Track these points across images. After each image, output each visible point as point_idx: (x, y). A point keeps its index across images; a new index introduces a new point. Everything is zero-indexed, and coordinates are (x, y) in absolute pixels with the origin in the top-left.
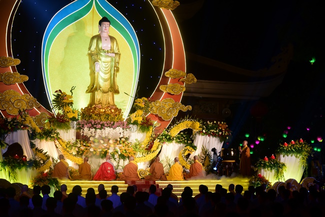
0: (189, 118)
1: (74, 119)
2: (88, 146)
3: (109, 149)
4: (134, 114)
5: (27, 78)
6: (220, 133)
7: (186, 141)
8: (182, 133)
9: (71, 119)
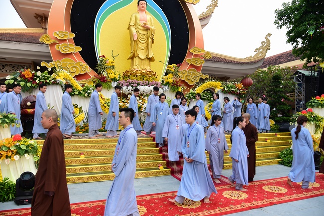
0: (211, 79)
1: (114, 80)
2: (126, 102)
3: (143, 104)
4: (167, 77)
5: (80, 49)
6: (238, 91)
7: (209, 98)
8: (206, 92)
9: (112, 79)
